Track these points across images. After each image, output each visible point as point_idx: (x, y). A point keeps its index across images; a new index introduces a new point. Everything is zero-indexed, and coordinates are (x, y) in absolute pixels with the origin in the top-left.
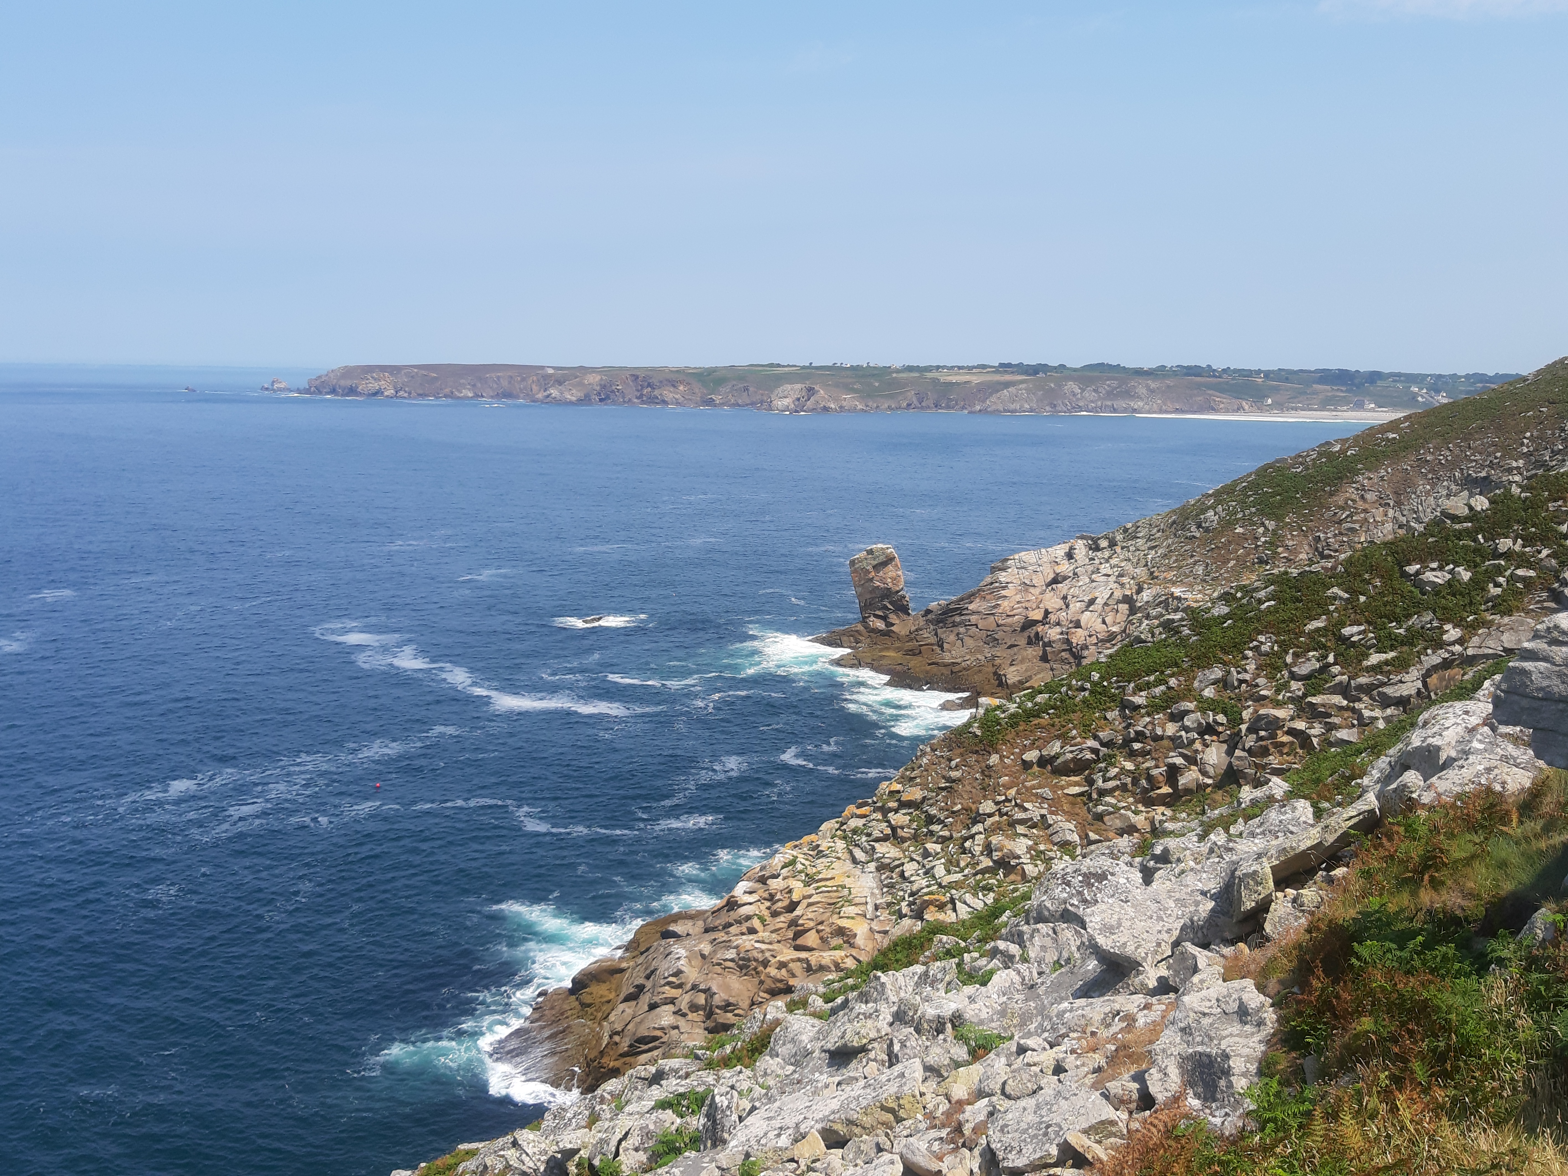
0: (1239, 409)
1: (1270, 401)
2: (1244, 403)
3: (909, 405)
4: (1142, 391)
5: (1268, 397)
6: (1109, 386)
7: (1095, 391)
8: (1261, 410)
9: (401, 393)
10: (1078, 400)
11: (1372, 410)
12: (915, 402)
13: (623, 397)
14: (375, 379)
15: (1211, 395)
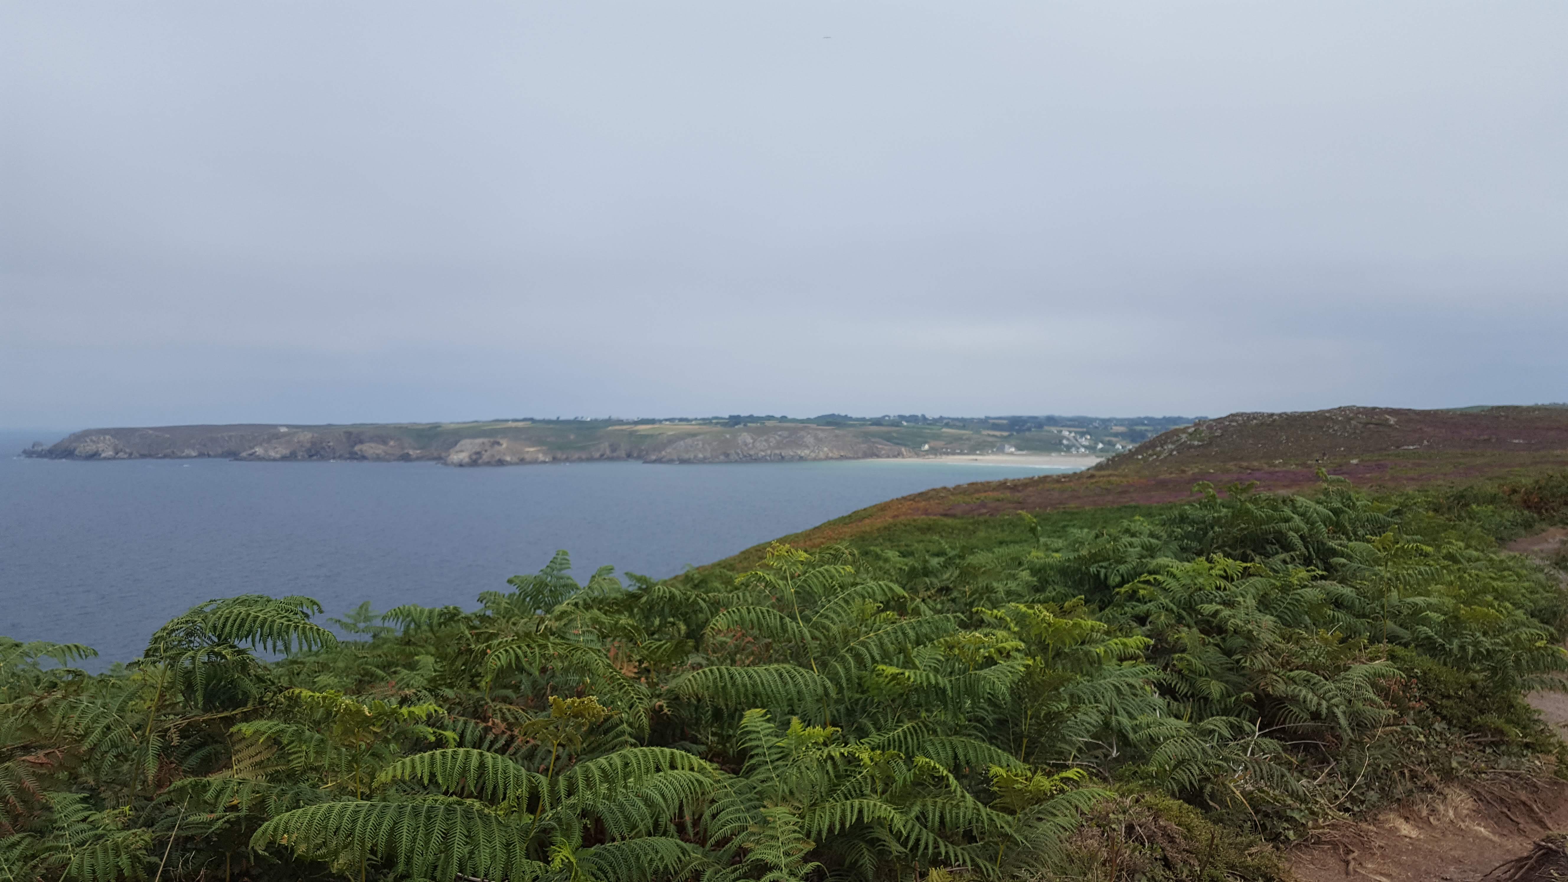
0: (899, 455)
1: (926, 447)
2: (903, 449)
3: (602, 456)
4: (809, 439)
5: (925, 443)
6: (780, 436)
7: (766, 440)
8: (918, 455)
9: (121, 454)
10: (749, 449)
11: (1012, 454)
12: (608, 452)
13: (334, 453)
14: (94, 442)
15: (874, 443)
